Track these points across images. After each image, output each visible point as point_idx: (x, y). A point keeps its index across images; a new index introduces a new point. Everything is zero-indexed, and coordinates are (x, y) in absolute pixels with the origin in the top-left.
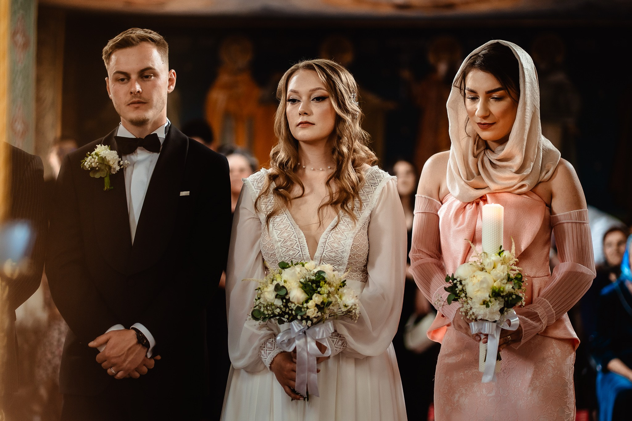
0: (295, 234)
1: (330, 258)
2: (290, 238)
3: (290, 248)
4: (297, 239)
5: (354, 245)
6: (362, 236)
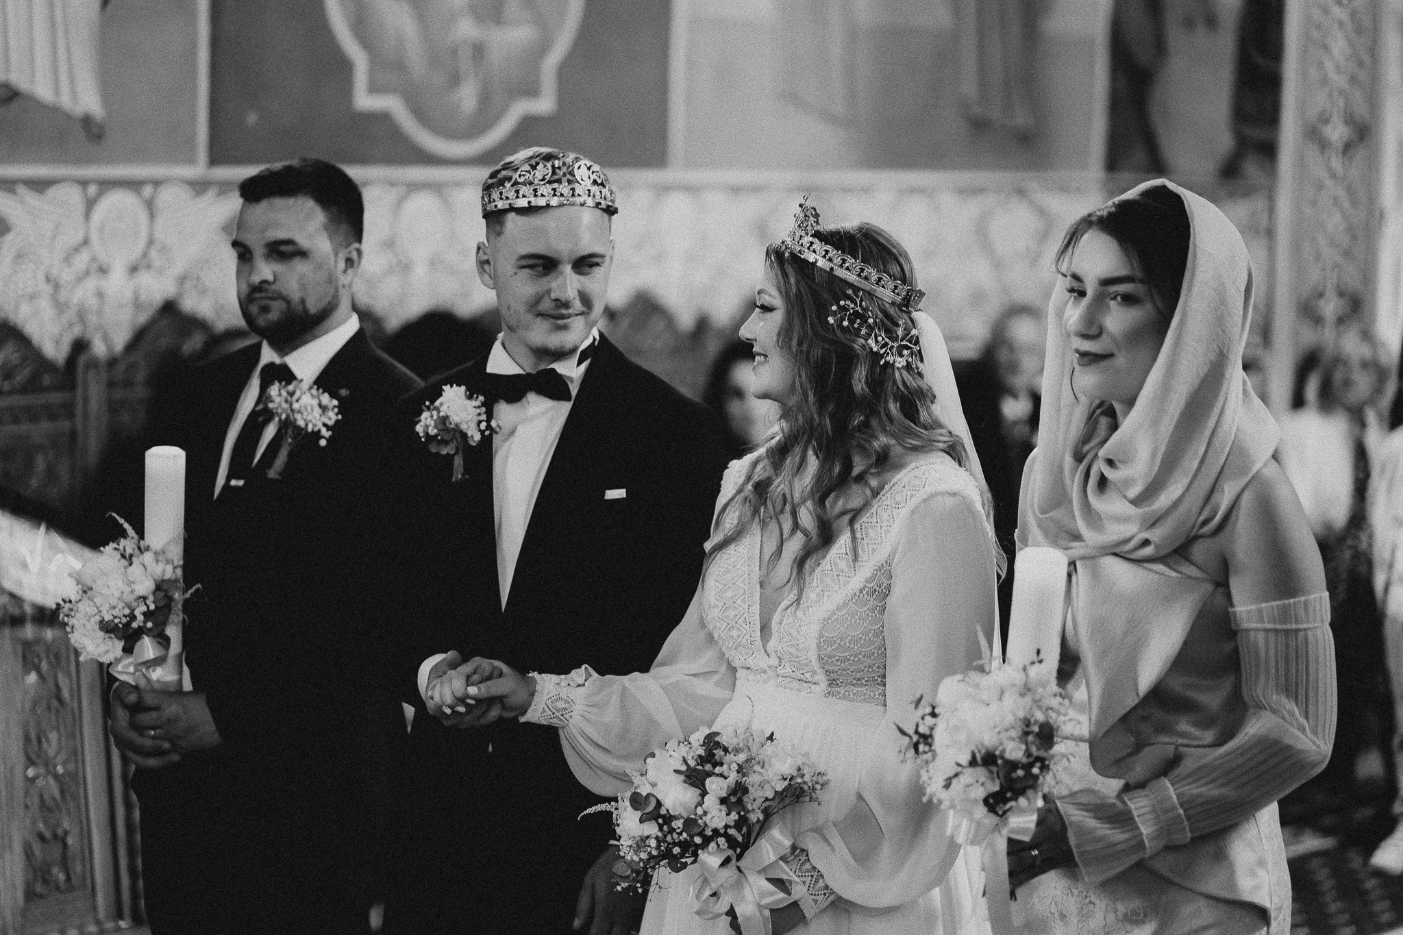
0: (746, 594)
1: (790, 658)
2: (734, 603)
4: (746, 607)
5: (825, 638)
6: (849, 618)
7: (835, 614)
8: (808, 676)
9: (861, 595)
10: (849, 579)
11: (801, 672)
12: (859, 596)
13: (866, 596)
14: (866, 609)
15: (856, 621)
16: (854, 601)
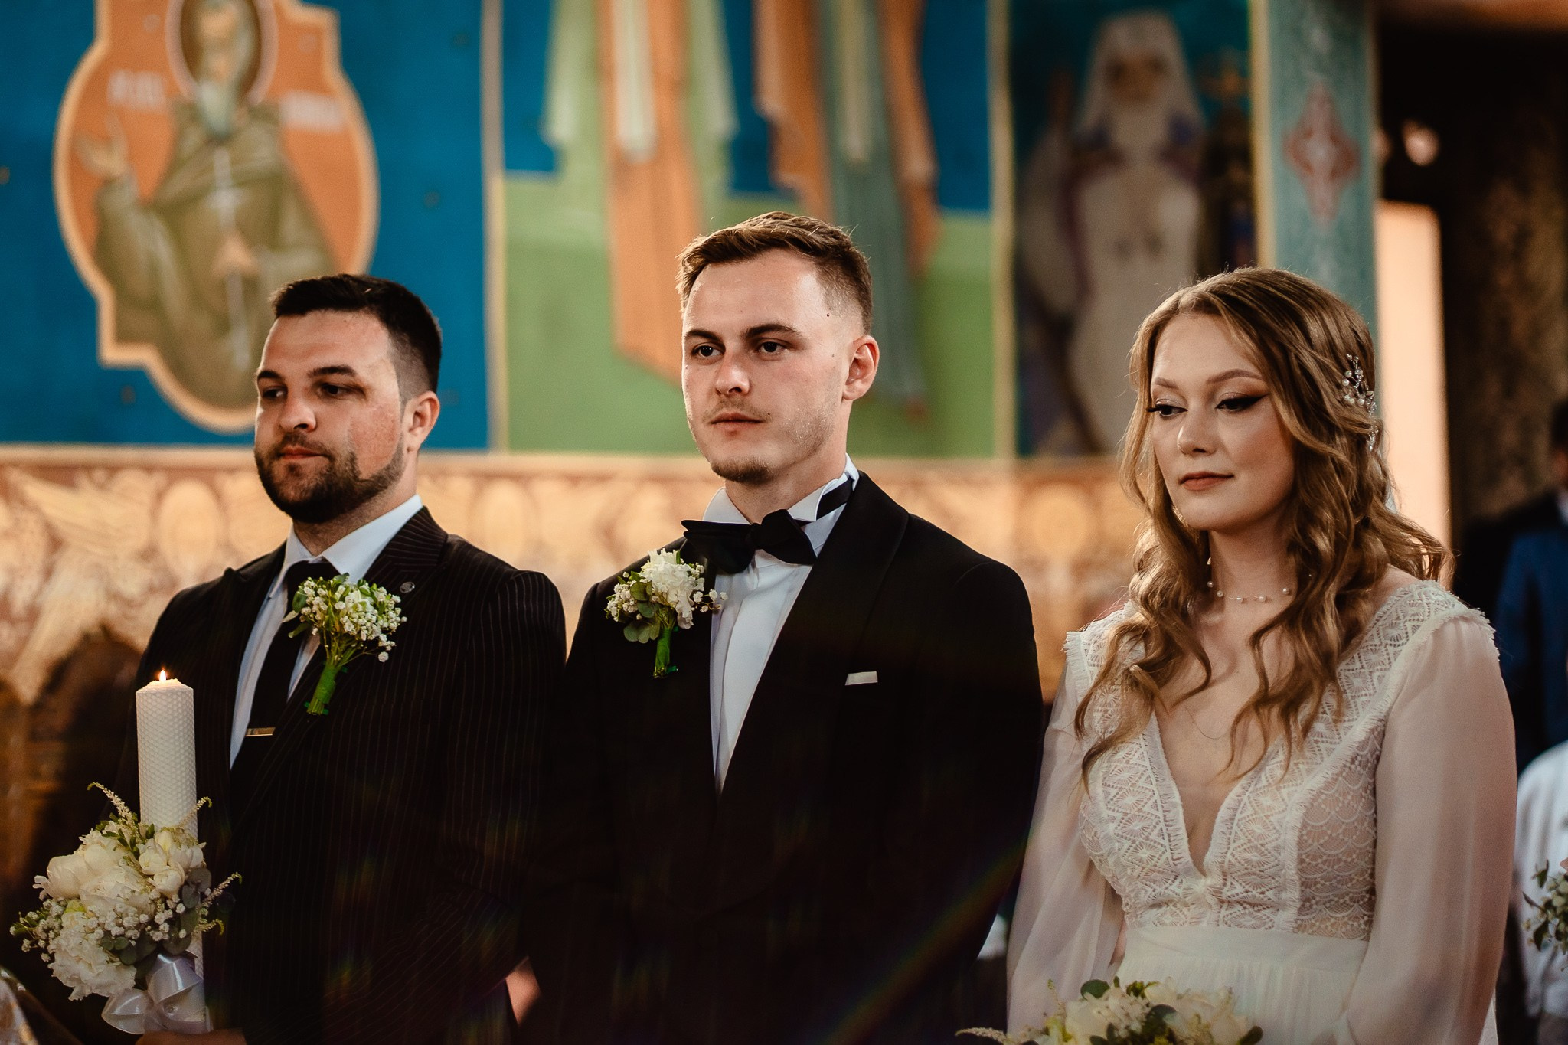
0: (1156, 797)
1: (1246, 869)
2: (1140, 810)
3: (1140, 839)
4: (1160, 814)
5: (1309, 828)
6: (1341, 799)
7: (1322, 793)
8: (1270, 894)
9: (1353, 766)
10: (1333, 746)
11: (1259, 890)
12: (1350, 768)
13: (1358, 768)
14: (1359, 785)
15: (1349, 804)
16: (1344, 774)
